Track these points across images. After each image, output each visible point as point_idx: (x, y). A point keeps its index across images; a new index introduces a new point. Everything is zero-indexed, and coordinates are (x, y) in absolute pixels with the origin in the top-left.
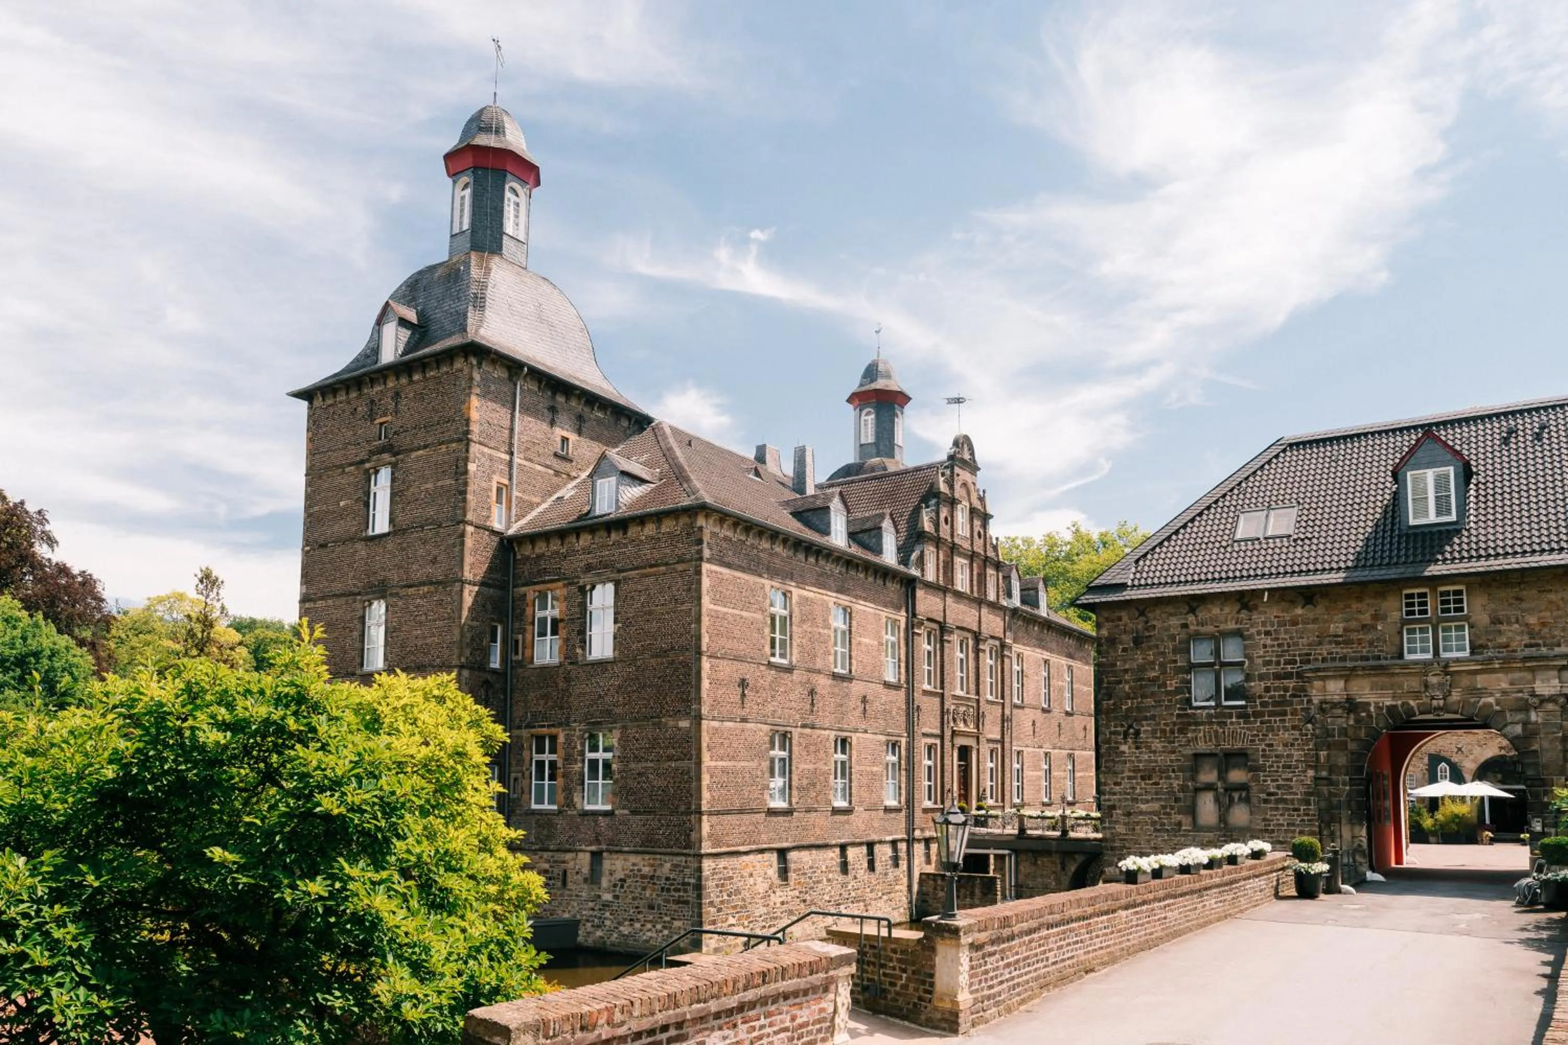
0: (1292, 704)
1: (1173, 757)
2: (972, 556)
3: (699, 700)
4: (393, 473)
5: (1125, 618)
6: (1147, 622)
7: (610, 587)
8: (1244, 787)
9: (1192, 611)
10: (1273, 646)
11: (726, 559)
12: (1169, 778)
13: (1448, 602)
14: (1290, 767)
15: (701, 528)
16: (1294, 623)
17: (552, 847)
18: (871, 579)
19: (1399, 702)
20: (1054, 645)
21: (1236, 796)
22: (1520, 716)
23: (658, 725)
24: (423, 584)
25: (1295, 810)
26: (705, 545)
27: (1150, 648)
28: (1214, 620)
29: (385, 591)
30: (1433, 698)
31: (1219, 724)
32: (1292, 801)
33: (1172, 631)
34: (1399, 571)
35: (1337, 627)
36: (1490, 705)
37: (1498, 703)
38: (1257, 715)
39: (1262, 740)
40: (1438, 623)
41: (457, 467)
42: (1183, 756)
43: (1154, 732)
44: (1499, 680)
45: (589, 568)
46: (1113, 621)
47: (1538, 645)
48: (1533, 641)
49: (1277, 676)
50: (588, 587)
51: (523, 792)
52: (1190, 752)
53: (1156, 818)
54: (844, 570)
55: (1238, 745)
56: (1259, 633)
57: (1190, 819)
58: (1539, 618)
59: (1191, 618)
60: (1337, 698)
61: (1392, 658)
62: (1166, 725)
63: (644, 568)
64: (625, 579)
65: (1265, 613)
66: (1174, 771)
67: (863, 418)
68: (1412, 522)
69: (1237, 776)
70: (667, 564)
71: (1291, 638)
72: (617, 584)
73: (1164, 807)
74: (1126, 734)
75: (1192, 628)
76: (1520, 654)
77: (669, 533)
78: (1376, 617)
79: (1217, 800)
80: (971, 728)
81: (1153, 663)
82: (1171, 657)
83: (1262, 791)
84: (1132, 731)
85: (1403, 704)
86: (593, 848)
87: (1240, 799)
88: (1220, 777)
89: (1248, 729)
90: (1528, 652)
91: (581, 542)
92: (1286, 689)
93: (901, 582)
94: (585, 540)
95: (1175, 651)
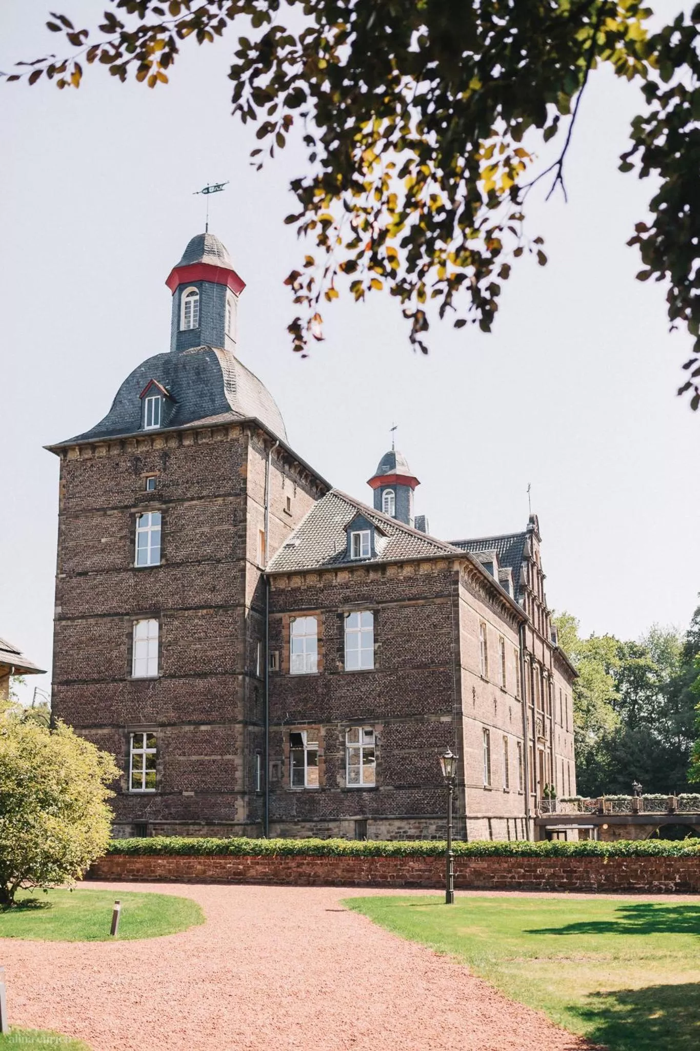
3: (460, 701)
4: (163, 518)
7: (369, 616)
15: (457, 573)
17: (315, 819)
23: (422, 721)
24: (202, 607)
29: (159, 612)
41: (235, 516)
45: (347, 600)
50: (346, 615)
51: (283, 776)
63: (404, 600)
64: (384, 609)
70: (425, 598)
72: (376, 613)
77: (426, 574)
86: (358, 817)
91: (338, 579)
94: (343, 577)
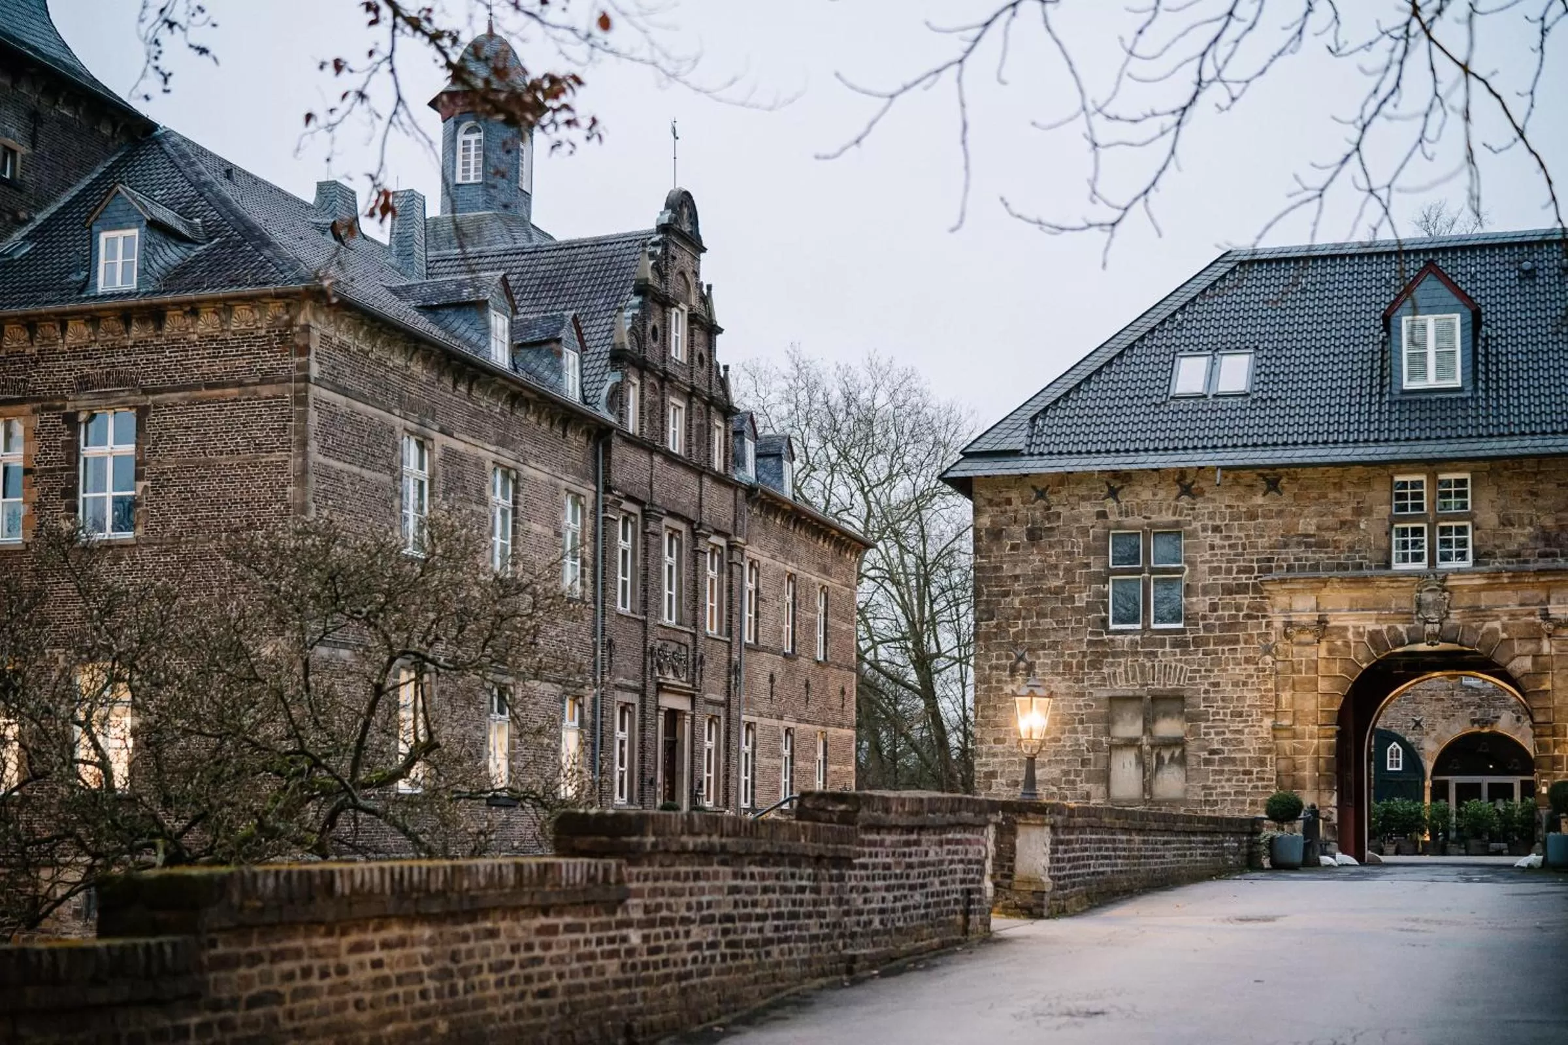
0: (1246, 629)
1: (1081, 702)
2: (691, 395)
5: (1017, 502)
6: (1049, 508)
7: (127, 420)
8: (1179, 742)
9: (1113, 493)
10: (1223, 547)
11: (340, 382)
12: (1075, 731)
13: (1448, 494)
14: (1240, 715)
15: (306, 328)
16: (1252, 516)
18: (545, 426)
19: (1385, 627)
20: (801, 551)
21: (1166, 755)
22: (1530, 646)
25: (1246, 773)
26: (312, 356)
27: (1051, 546)
28: (1142, 508)
30: (1426, 622)
31: (1146, 654)
32: (1243, 760)
33: (1086, 522)
34: (1390, 450)
35: (1307, 524)
36: (1496, 631)
37: (1505, 629)
38: (1198, 642)
39: (1206, 677)
40: (1436, 522)
42: (1095, 700)
43: (1054, 665)
44: (1508, 598)
45: (84, 384)
46: (998, 505)
47: (1554, 555)
48: (1548, 549)
49: (1228, 590)
50: (83, 417)
52: (1105, 695)
53: (1055, 789)
54: (507, 408)
55: (1172, 685)
56: (1204, 529)
57: (1102, 788)
58: (1557, 520)
59: (1111, 504)
60: (1305, 619)
61: (1377, 567)
62: (1072, 656)
63: (196, 387)
64: (156, 405)
65: (1214, 500)
66: (1081, 722)
67: (461, 137)
68: (1407, 385)
69: (1168, 727)
70: (240, 384)
71: (1248, 536)
72: (142, 415)
73: (1066, 773)
74: (1013, 670)
75: (1111, 518)
76: (1532, 566)
77: (244, 333)
78: (1358, 512)
79: (1141, 761)
80: (682, 681)
81: (1056, 567)
82: (1080, 559)
83: (1204, 749)
84: (1022, 664)
85: (1389, 628)
87: (1172, 758)
88: (1147, 730)
89: (1186, 662)
90: (1541, 564)
91: (69, 339)
92: (1238, 608)
93: (588, 433)
94: (77, 334)
95: (1088, 550)
